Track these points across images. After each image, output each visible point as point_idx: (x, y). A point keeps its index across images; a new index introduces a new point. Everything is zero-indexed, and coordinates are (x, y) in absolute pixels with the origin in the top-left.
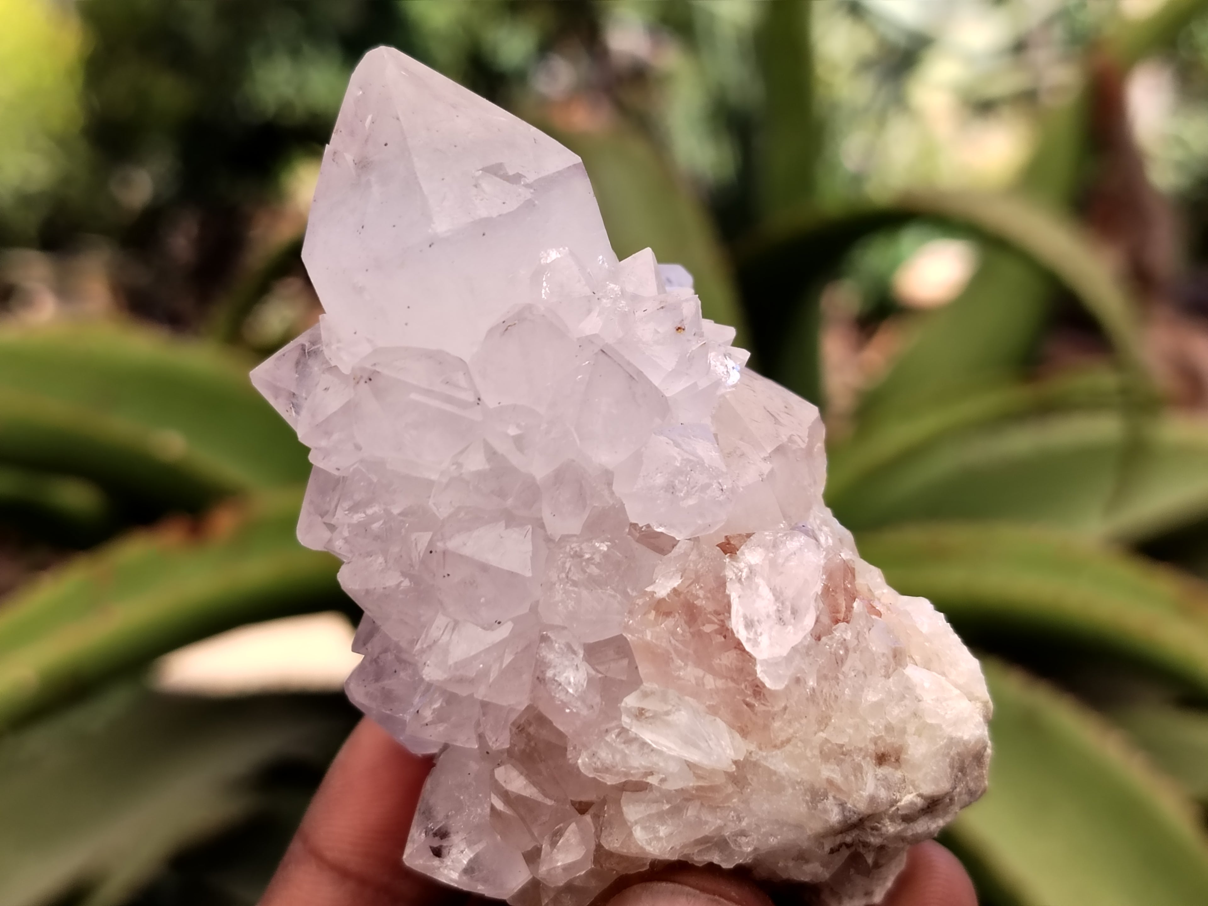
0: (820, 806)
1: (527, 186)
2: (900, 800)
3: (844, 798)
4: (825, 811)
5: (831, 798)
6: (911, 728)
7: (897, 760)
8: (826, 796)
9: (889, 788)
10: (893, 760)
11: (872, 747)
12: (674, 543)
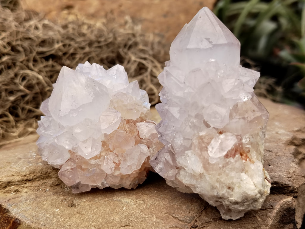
0: (213, 190)
1: (212, 45)
2: (230, 198)
3: (218, 191)
4: (214, 191)
5: (216, 190)
6: (237, 185)
7: (233, 190)
8: (215, 189)
9: (228, 194)
10: (232, 189)
11: (228, 185)
12: (210, 126)
